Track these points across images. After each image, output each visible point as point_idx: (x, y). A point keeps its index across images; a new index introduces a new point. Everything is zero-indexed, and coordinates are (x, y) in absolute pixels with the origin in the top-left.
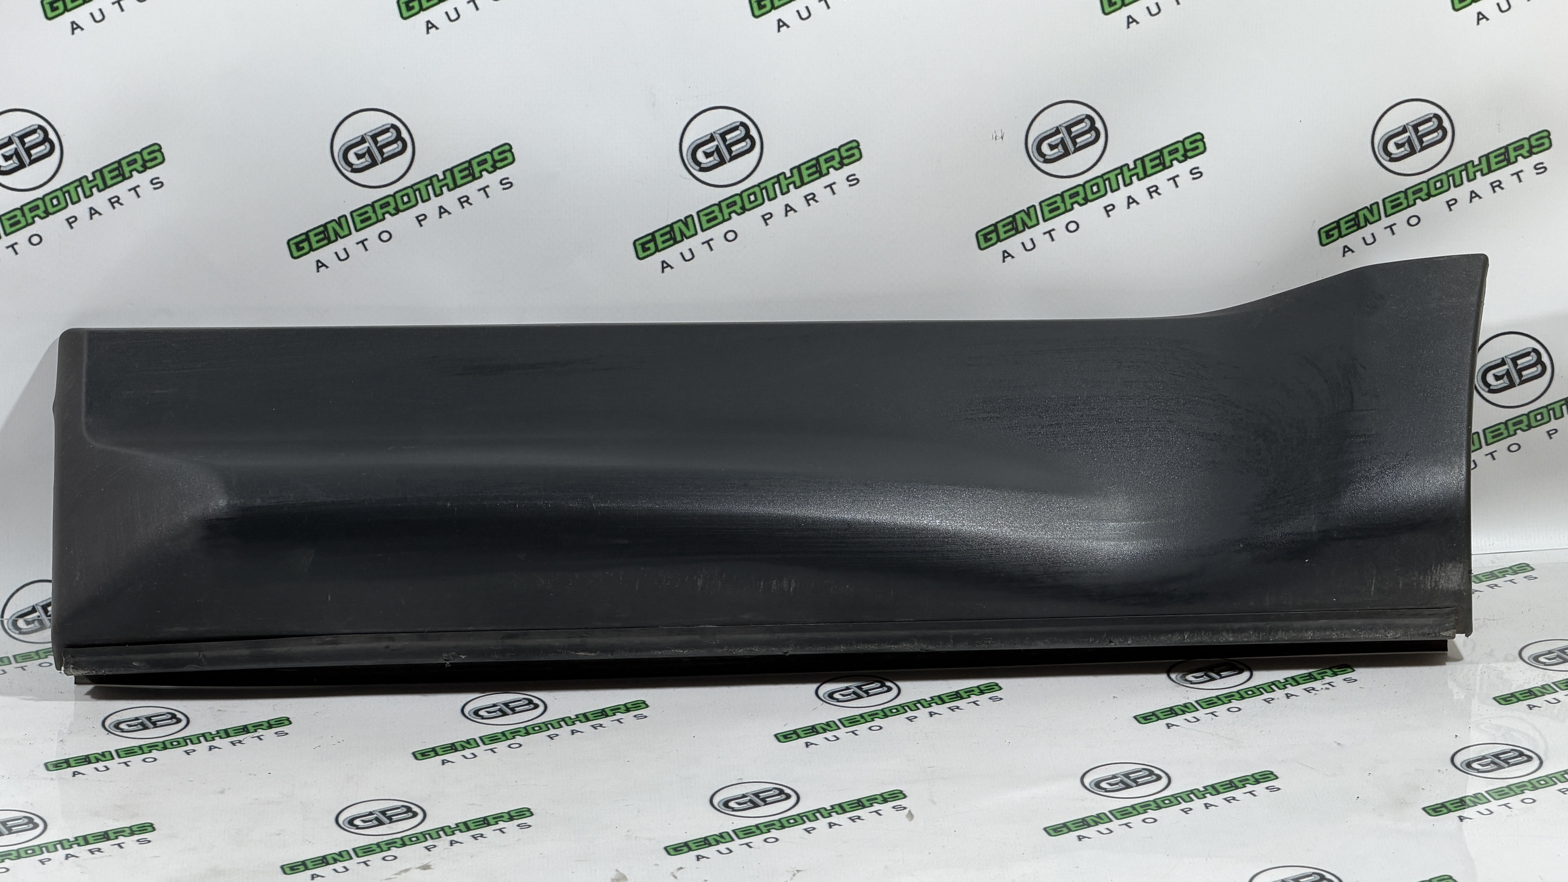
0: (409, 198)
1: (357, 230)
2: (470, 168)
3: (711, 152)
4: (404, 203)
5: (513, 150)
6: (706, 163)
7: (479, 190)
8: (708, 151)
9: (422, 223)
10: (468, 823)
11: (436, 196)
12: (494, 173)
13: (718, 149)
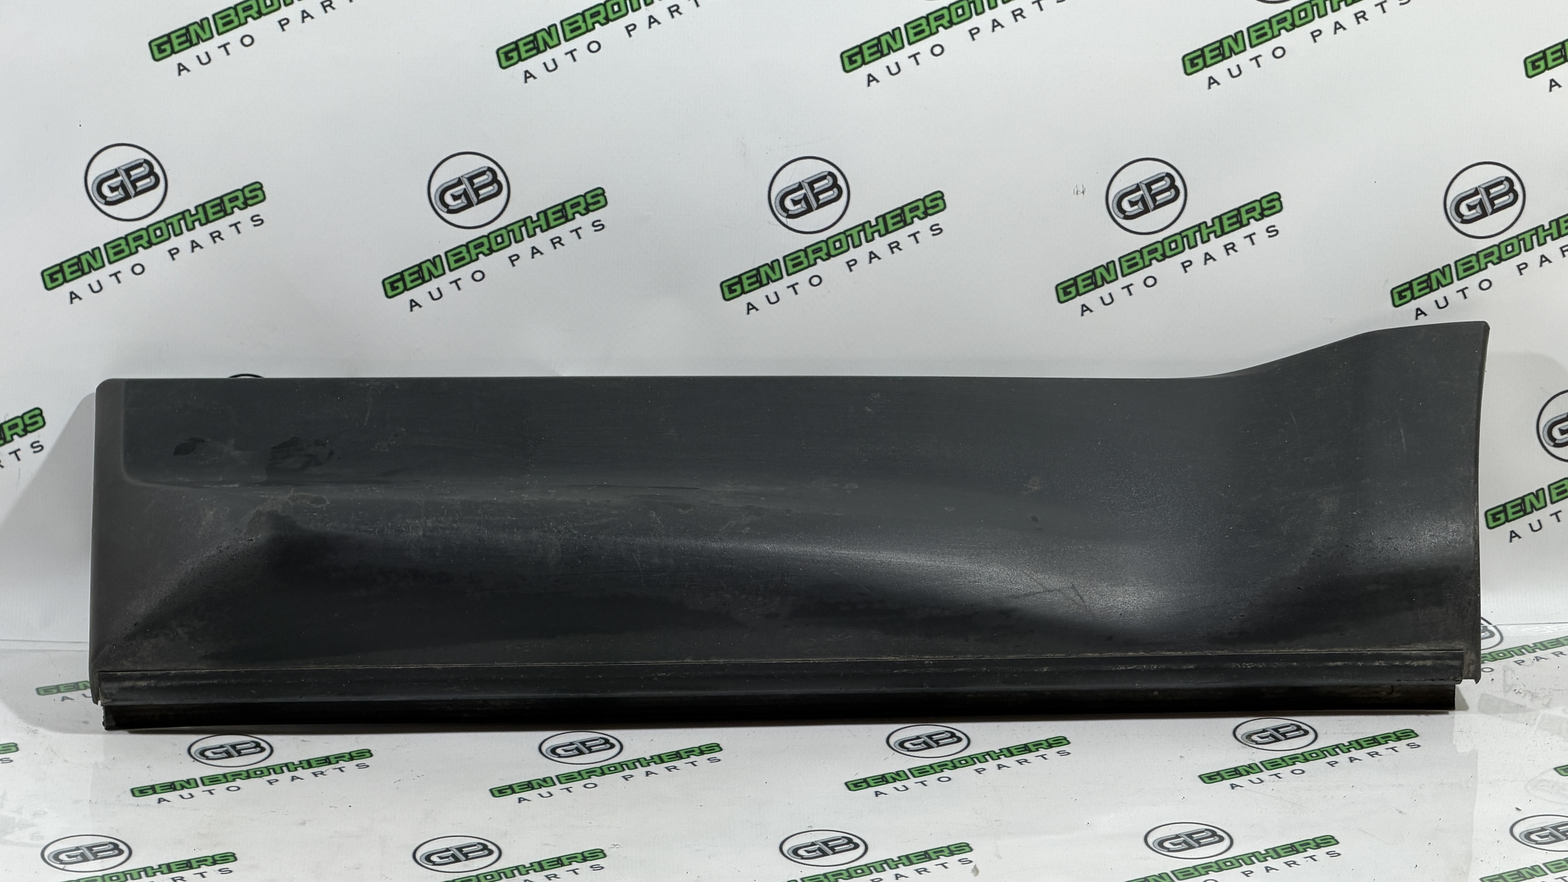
0: (503, 239)
1: (451, 270)
2: (564, 211)
3: (798, 200)
4: (498, 244)
5: (605, 194)
6: (793, 210)
7: (572, 232)
8: (796, 199)
9: (515, 263)
10: (542, 862)
11: (529, 236)
12: (587, 216)
13: (805, 197)
